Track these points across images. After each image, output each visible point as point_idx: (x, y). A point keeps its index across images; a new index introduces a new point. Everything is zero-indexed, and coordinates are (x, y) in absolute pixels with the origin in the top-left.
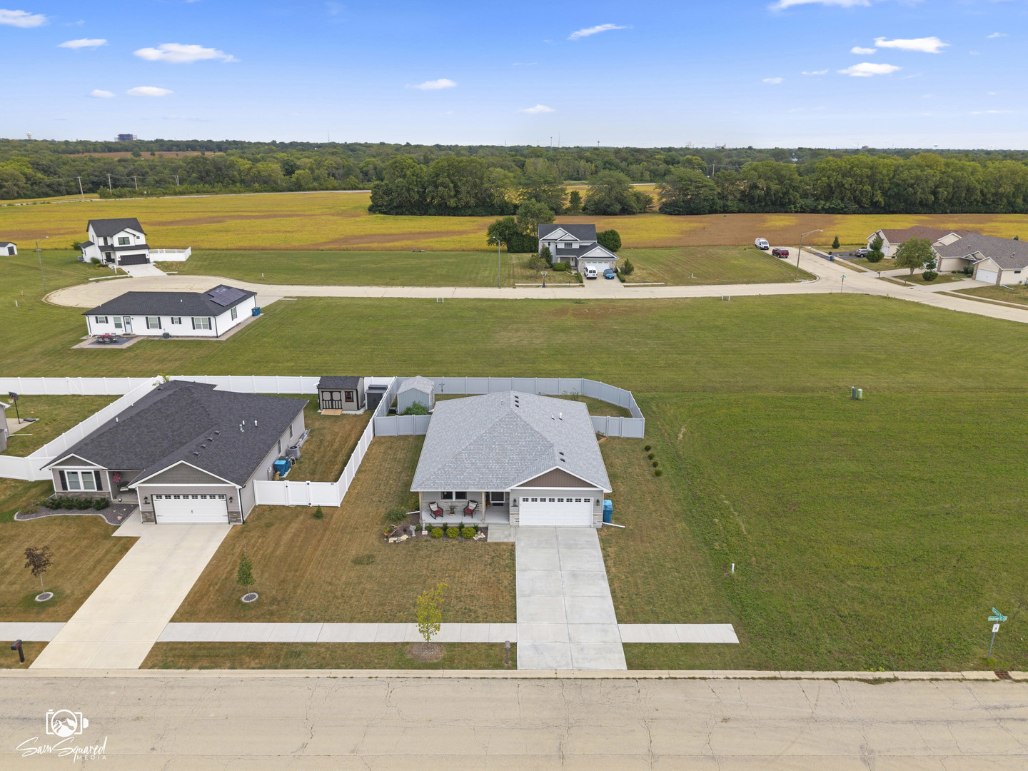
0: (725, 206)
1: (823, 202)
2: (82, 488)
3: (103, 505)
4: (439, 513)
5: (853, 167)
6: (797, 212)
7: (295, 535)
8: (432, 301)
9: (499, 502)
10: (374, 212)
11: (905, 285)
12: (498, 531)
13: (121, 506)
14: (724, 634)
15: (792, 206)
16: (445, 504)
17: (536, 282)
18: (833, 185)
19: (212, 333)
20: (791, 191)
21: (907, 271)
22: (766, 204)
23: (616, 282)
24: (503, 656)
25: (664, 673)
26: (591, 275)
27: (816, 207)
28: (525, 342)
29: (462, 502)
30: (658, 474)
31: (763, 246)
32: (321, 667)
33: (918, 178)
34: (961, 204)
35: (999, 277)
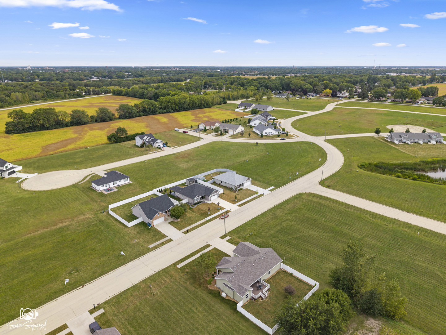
0: (139, 115)
3: (200, 202)
6: (159, 114)
7: (226, 196)
11: (219, 137)
12: (244, 188)
14: (273, 187)
18: (166, 105)
19: (128, 182)
20: (156, 108)
21: (216, 133)
22: (150, 113)
23: (168, 147)
24: (263, 195)
26: (162, 147)
34: (194, 107)
35: (233, 133)
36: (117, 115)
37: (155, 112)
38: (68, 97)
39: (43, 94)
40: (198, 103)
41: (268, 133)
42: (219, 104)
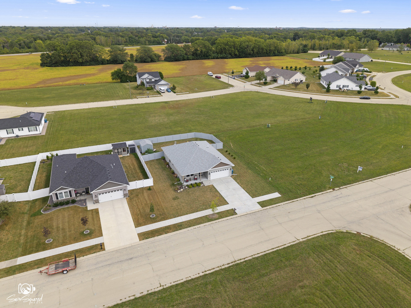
0: (188, 57)
1: (220, 55)
2: (65, 197)
3: (74, 202)
4: (187, 181)
5: (228, 42)
6: (212, 59)
7: (148, 196)
8: (111, 107)
9: (205, 175)
10: (44, 66)
11: (260, 87)
12: (206, 182)
13: (80, 200)
14: (276, 195)
15: (210, 57)
16: (188, 178)
17: (144, 95)
18: (222, 49)
19: (38, 132)
20: (209, 51)
21: (258, 81)
22: (202, 56)
23: (172, 93)
24: (233, 212)
25: (270, 207)
26: (163, 91)
27: (218, 57)
28: (161, 121)
29: (193, 176)
30: (235, 158)
31: (211, 75)
32: (190, 227)
33: (248, 46)
34: (260, 54)
35: (284, 82)
36: (163, 58)
37: (207, 56)
42: (295, 53)
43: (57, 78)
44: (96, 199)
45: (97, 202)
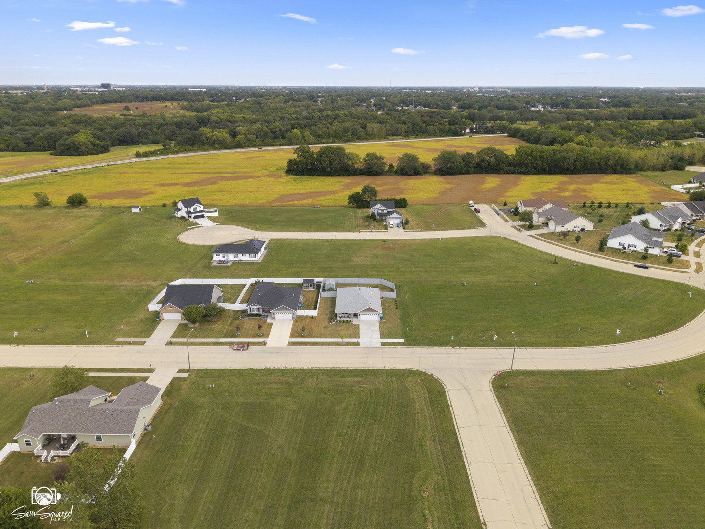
0: (467, 171)
1: (517, 169)
2: (255, 311)
3: (260, 316)
4: (341, 317)
5: (532, 151)
6: (504, 174)
7: (309, 322)
8: (327, 240)
9: (356, 315)
11: (520, 230)
12: (355, 321)
13: (265, 316)
15: (502, 171)
16: (343, 315)
17: (368, 229)
18: (523, 160)
19: (256, 259)
20: (501, 163)
22: (489, 170)
23: (401, 229)
24: (358, 344)
25: (388, 347)
26: (391, 226)
27: (514, 171)
28: (363, 262)
29: (347, 315)
30: (397, 308)
31: (472, 205)
32: (322, 345)
33: (565, 158)
34: (588, 170)
35: (555, 229)
36: (433, 169)
37: (497, 170)
38: (439, 134)
39: (408, 127)
40: (596, 161)
41: (626, 246)
43: (296, 194)
44: (274, 316)
45: (274, 318)
